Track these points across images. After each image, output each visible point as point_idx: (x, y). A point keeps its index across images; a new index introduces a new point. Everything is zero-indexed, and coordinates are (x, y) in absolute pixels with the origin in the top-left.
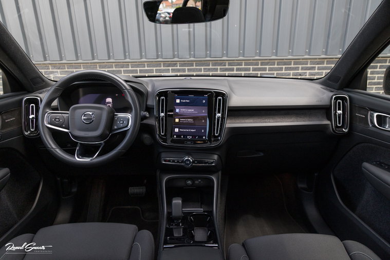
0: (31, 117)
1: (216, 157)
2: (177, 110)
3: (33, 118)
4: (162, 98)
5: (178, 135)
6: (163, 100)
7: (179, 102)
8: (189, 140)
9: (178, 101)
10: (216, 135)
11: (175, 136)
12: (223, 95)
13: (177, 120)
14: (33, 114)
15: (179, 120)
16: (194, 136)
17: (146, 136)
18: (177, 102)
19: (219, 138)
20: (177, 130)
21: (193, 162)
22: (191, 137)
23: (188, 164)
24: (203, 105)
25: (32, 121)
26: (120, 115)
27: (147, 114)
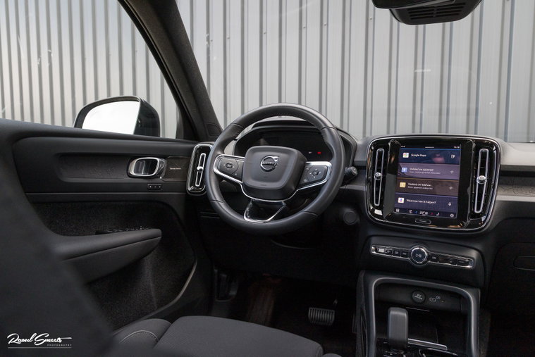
0: (199, 168)
1: (474, 254)
2: (404, 170)
3: (201, 170)
4: (380, 149)
5: (404, 208)
6: (380, 153)
7: (407, 157)
8: (423, 217)
9: (406, 155)
10: (476, 212)
11: (398, 210)
12: (490, 145)
13: (403, 185)
14: (201, 165)
15: (407, 185)
16: (432, 212)
17: (348, 210)
18: (404, 156)
19: (483, 219)
20: (401, 200)
21: (429, 258)
22: (427, 213)
23: (420, 259)
24: (453, 162)
25: (199, 174)
26: (313, 163)
27: (354, 171)
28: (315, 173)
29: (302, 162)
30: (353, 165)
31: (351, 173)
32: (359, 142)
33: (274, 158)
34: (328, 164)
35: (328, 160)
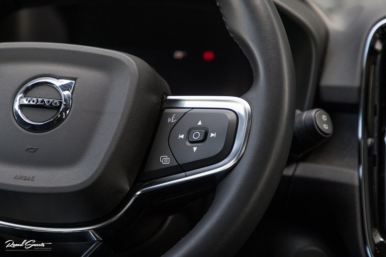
26: (190, 102)
27: (322, 121)
28: (197, 135)
29: (154, 99)
30: (318, 103)
31: (311, 130)
32: (336, 24)
33: (58, 83)
34: (239, 105)
35: (239, 92)
